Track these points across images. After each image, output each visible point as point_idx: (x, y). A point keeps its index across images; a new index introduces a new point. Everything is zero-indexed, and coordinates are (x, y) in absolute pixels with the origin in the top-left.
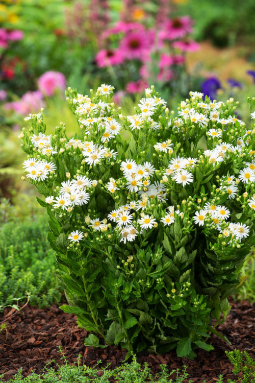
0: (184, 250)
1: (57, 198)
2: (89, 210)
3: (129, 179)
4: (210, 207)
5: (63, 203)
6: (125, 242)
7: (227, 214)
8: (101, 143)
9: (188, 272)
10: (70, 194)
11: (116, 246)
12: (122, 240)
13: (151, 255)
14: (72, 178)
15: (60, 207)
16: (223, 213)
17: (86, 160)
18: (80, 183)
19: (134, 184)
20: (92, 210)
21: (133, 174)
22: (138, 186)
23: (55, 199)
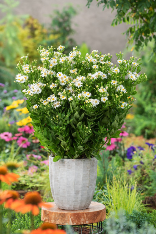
0: (78, 113)
1: (27, 90)
2: (43, 96)
3: (61, 80)
4: (84, 92)
5: (29, 92)
6: (56, 108)
7: (90, 95)
8: (49, 69)
9: (80, 122)
10: (33, 89)
11: (52, 110)
12: (54, 108)
13: (65, 116)
14: (35, 82)
15: (28, 94)
16: (88, 94)
17: (42, 75)
18: (39, 85)
19: (63, 82)
20: (44, 96)
21: (62, 78)
22: (64, 83)
23: (26, 91)
